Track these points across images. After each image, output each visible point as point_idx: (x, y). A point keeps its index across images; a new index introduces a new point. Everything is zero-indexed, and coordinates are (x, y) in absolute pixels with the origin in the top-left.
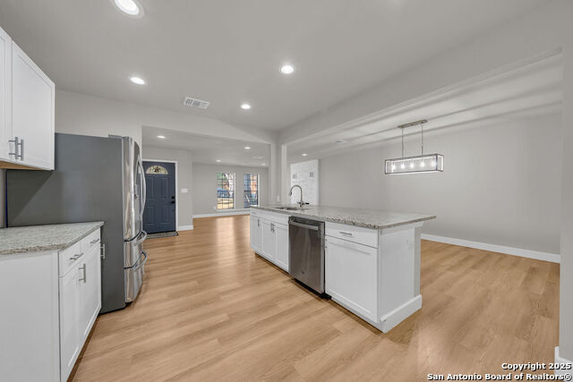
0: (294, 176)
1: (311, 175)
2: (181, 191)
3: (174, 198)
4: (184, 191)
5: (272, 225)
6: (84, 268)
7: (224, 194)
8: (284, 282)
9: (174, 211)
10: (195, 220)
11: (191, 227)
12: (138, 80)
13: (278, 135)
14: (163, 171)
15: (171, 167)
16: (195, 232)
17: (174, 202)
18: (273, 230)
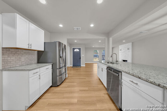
0: (121, 50)
1: (128, 49)
2: (82, 55)
3: (80, 57)
4: (83, 55)
5: (102, 69)
6: (40, 75)
7: (96, 56)
8: (104, 94)
9: (80, 61)
10: (86, 64)
11: (84, 66)
12: (61, 26)
13: (108, 34)
14: (78, 50)
15: (80, 49)
16: (86, 67)
17: (80, 59)
18: (102, 71)
